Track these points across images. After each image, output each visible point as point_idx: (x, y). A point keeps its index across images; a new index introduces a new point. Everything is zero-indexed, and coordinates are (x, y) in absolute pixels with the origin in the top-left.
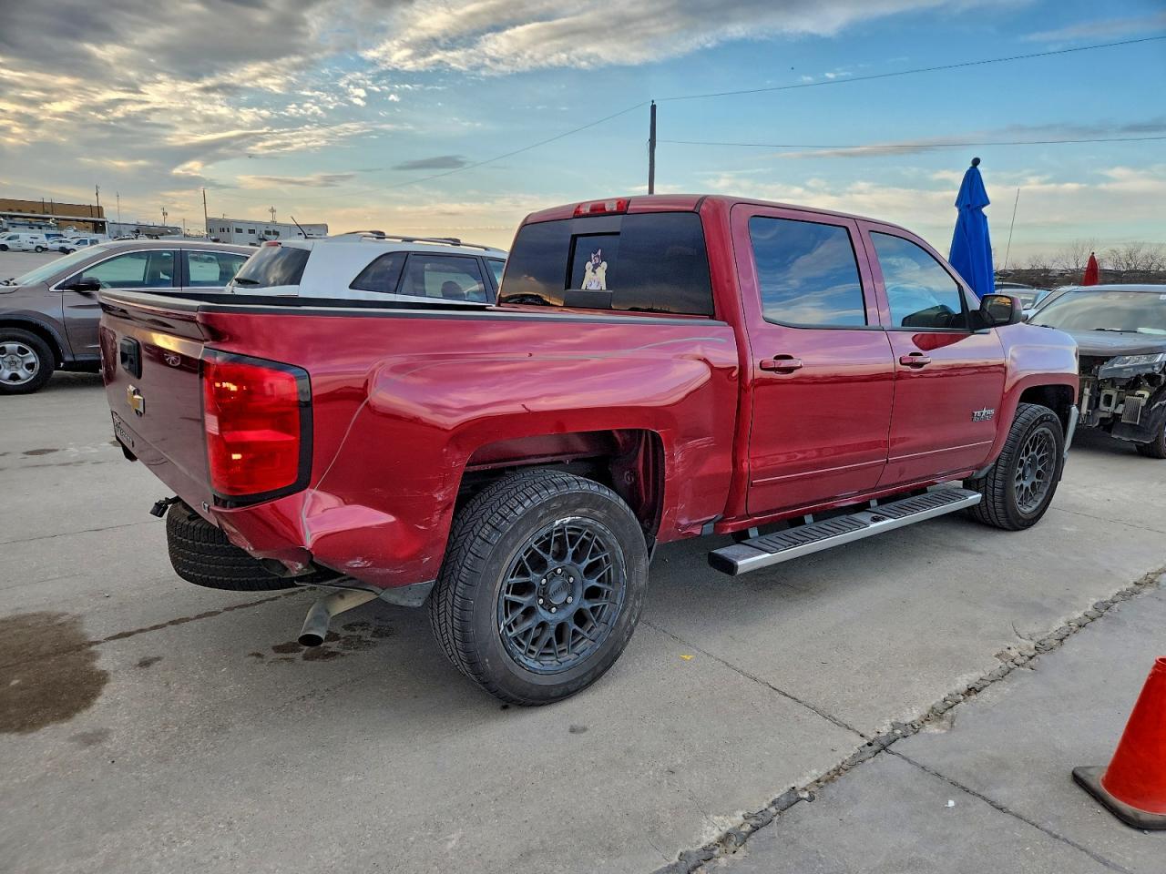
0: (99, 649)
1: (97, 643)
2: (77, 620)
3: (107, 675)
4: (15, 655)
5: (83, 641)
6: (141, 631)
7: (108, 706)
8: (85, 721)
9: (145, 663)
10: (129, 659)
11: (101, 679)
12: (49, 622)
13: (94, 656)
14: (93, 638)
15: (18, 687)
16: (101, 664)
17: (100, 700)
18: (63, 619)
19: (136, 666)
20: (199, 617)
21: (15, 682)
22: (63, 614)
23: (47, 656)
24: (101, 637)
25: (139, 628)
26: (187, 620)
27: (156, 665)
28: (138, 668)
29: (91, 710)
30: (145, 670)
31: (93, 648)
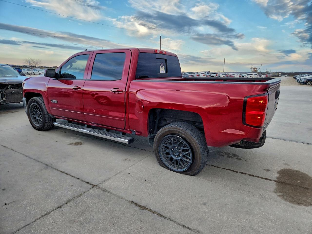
0: (275, 179)
1: (275, 181)
2: (276, 191)
3: (277, 172)
4: (297, 189)
5: (278, 183)
6: (262, 178)
7: (281, 167)
8: (286, 167)
9: (268, 170)
10: (270, 173)
11: (279, 172)
12: (284, 195)
13: (278, 178)
14: (275, 183)
15: (298, 180)
16: (277, 175)
17: (282, 169)
18: (279, 194)
19: (270, 171)
20: (245, 174)
21: (299, 181)
22: (278, 196)
23: (288, 184)
24: (273, 182)
25: (262, 179)
26: (249, 175)
27: (266, 169)
28: (270, 170)
29: (285, 168)
30: (269, 169)
31: (276, 180)
